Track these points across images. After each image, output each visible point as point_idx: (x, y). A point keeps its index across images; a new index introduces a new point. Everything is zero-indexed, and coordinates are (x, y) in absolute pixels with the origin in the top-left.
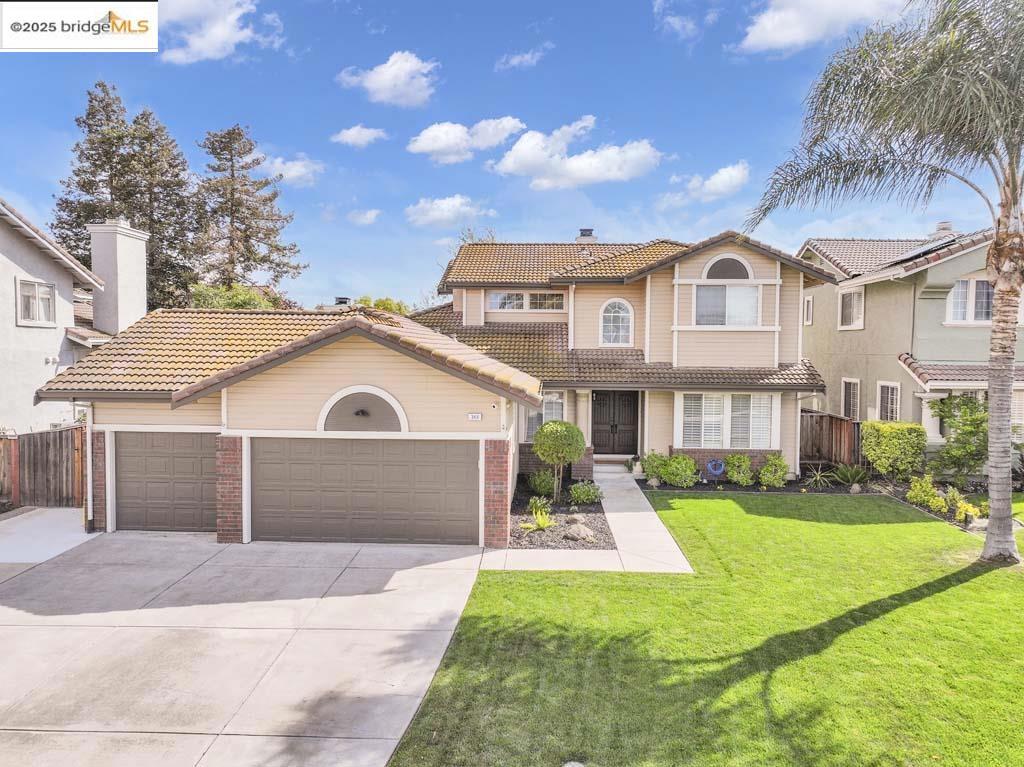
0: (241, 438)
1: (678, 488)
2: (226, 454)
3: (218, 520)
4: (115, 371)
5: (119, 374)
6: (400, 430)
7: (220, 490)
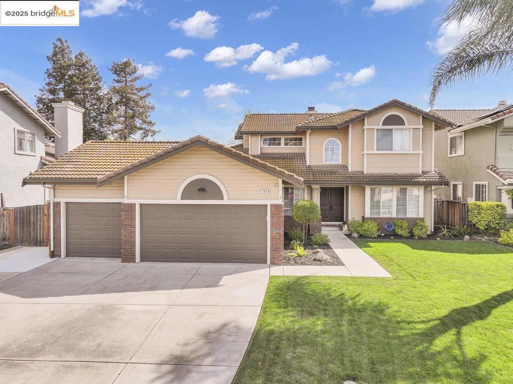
0: (135, 204)
1: (369, 238)
2: (126, 213)
3: (122, 250)
4: (67, 169)
5: (68, 171)
6: (223, 199)
7: (124, 233)
